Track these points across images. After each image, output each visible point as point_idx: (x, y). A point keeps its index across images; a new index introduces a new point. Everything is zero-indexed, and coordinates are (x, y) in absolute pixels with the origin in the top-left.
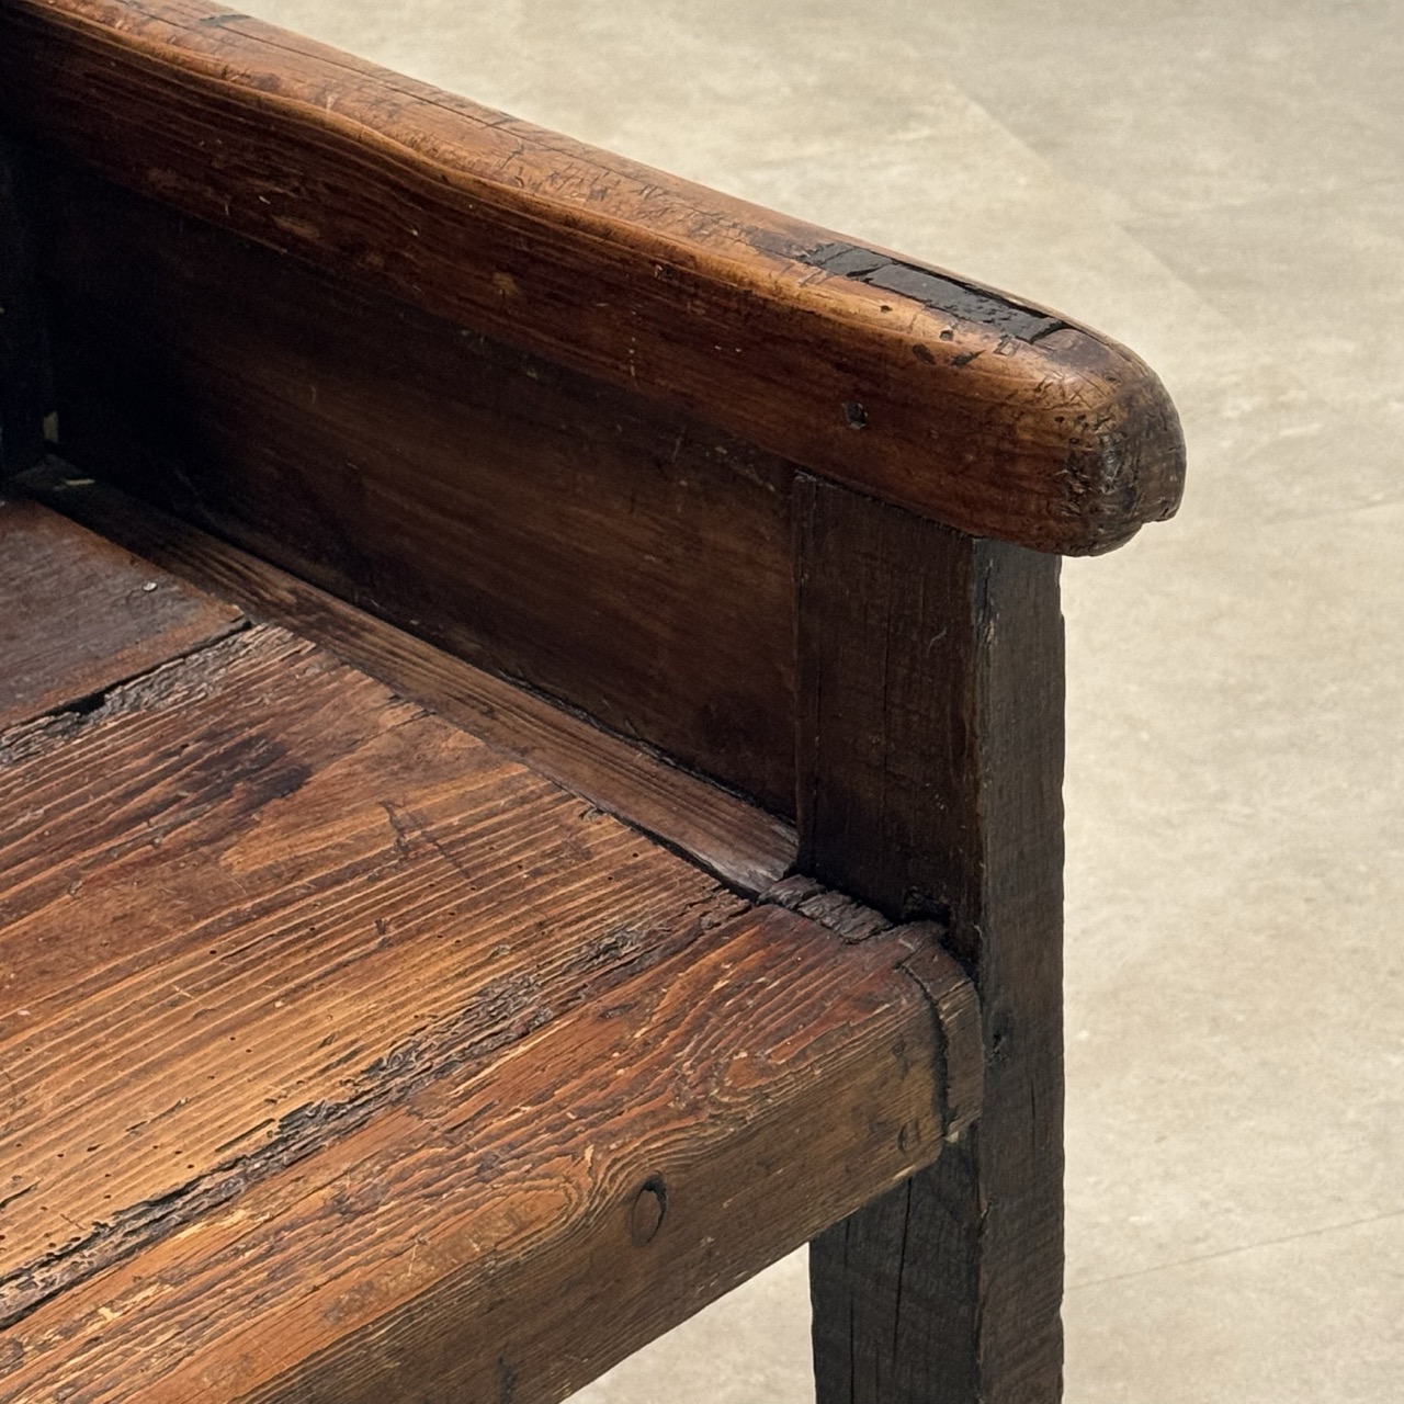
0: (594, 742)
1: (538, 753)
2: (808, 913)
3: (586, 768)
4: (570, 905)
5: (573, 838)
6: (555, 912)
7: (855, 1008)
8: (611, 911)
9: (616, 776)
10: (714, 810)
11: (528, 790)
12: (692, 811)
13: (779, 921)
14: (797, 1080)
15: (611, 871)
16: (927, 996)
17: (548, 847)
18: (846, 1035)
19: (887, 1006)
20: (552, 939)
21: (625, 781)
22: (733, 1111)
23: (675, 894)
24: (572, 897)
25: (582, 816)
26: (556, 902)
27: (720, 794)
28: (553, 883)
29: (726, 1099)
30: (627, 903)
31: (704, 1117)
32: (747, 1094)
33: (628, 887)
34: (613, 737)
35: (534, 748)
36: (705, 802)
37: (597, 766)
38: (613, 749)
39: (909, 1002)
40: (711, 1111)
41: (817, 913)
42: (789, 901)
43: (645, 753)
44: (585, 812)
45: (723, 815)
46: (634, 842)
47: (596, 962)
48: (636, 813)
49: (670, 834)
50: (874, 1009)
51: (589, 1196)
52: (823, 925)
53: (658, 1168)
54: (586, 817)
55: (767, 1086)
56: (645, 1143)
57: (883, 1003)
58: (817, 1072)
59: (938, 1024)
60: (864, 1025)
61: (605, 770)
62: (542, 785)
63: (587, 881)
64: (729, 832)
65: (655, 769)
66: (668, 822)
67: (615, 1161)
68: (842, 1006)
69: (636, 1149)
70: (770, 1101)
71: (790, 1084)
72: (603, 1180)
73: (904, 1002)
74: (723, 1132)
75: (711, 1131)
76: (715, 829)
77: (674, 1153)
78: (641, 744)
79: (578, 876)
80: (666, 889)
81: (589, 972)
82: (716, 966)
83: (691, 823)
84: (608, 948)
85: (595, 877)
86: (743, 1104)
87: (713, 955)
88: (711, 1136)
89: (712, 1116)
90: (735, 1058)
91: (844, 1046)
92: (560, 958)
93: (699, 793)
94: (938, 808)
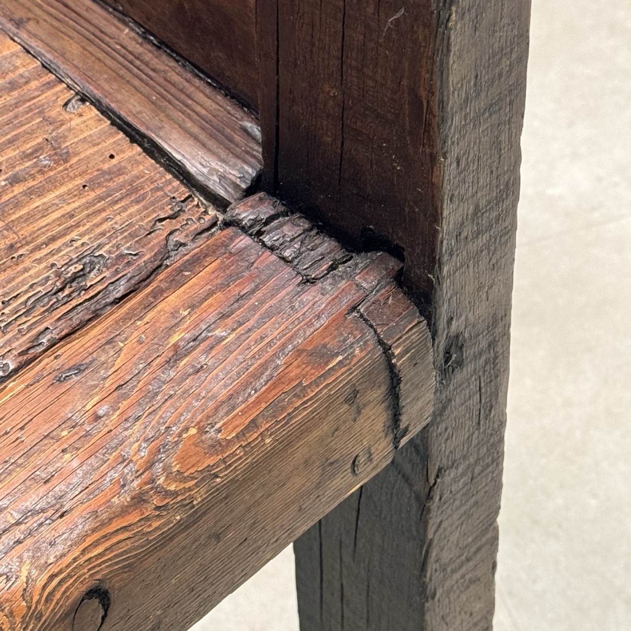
0: (85, 14)
1: (31, 26)
2: (269, 244)
3: (75, 46)
4: (43, 222)
5: (54, 134)
6: (26, 231)
7: (308, 364)
8: (82, 229)
9: (101, 55)
10: (190, 102)
11: (17, 73)
12: (170, 102)
13: (241, 251)
14: (246, 453)
15: (88, 177)
16: (380, 342)
17: (28, 147)
18: (297, 396)
19: (340, 358)
20: (20, 268)
21: (109, 61)
22: (179, 498)
23: (145, 208)
24: (45, 211)
25: (66, 105)
26: (29, 218)
27: (197, 82)
28: (30, 193)
29: (172, 488)
30: (98, 219)
31: (149, 510)
32: (194, 478)
33: (101, 199)
34: (103, 8)
35: (29, 19)
36: (181, 91)
37: (85, 43)
38: (103, 24)
39: (361, 351)
40: (156, 501)
41: (277, 244)
42: (251, 227)
43: (132, 29)
44: (69, 101)
45: (199, 109)
46: (112, 140)
47: (61, 295)
48: (117, 101)
49: (148, 128)
50: (327, 364)
51: (22, 622)
52: (283, 259)
53: (99, 577)
54: (70, 105)
55: (216, 465)
56: (83, 552)
57: (337, 354)
58: (268, 441)
59: (391, 367)
60: (316, 383)
61: (92, 48)
62: (31, 67)
63: (63, 190)
64: (203, 128)
65: (139, 49)
66: (147, 115)
67: (52, 577)
68: (295, 363)
69: (75, 560)
70: (218, 480)
71: (240, 458)
72: (38, 602)
73: (357, 352)
74: (170, 522)
75: (155, 524)
76: (189, 124)
77: (116, 556)
78: (127, 19)
79: (53, 183)
80: (137, 202)
81: (51, 309)
82: (174, 313)
83: (168, 116)
84: (75, 277)
85: (70, 186)
86: (190, 489)
87: (172, 298)
88: (157, 529)
89: (158, 508)
90: (185, 436)
91: (296, 409)
92: (26, 291)
93: (176, 78)
94: (394, 168)
